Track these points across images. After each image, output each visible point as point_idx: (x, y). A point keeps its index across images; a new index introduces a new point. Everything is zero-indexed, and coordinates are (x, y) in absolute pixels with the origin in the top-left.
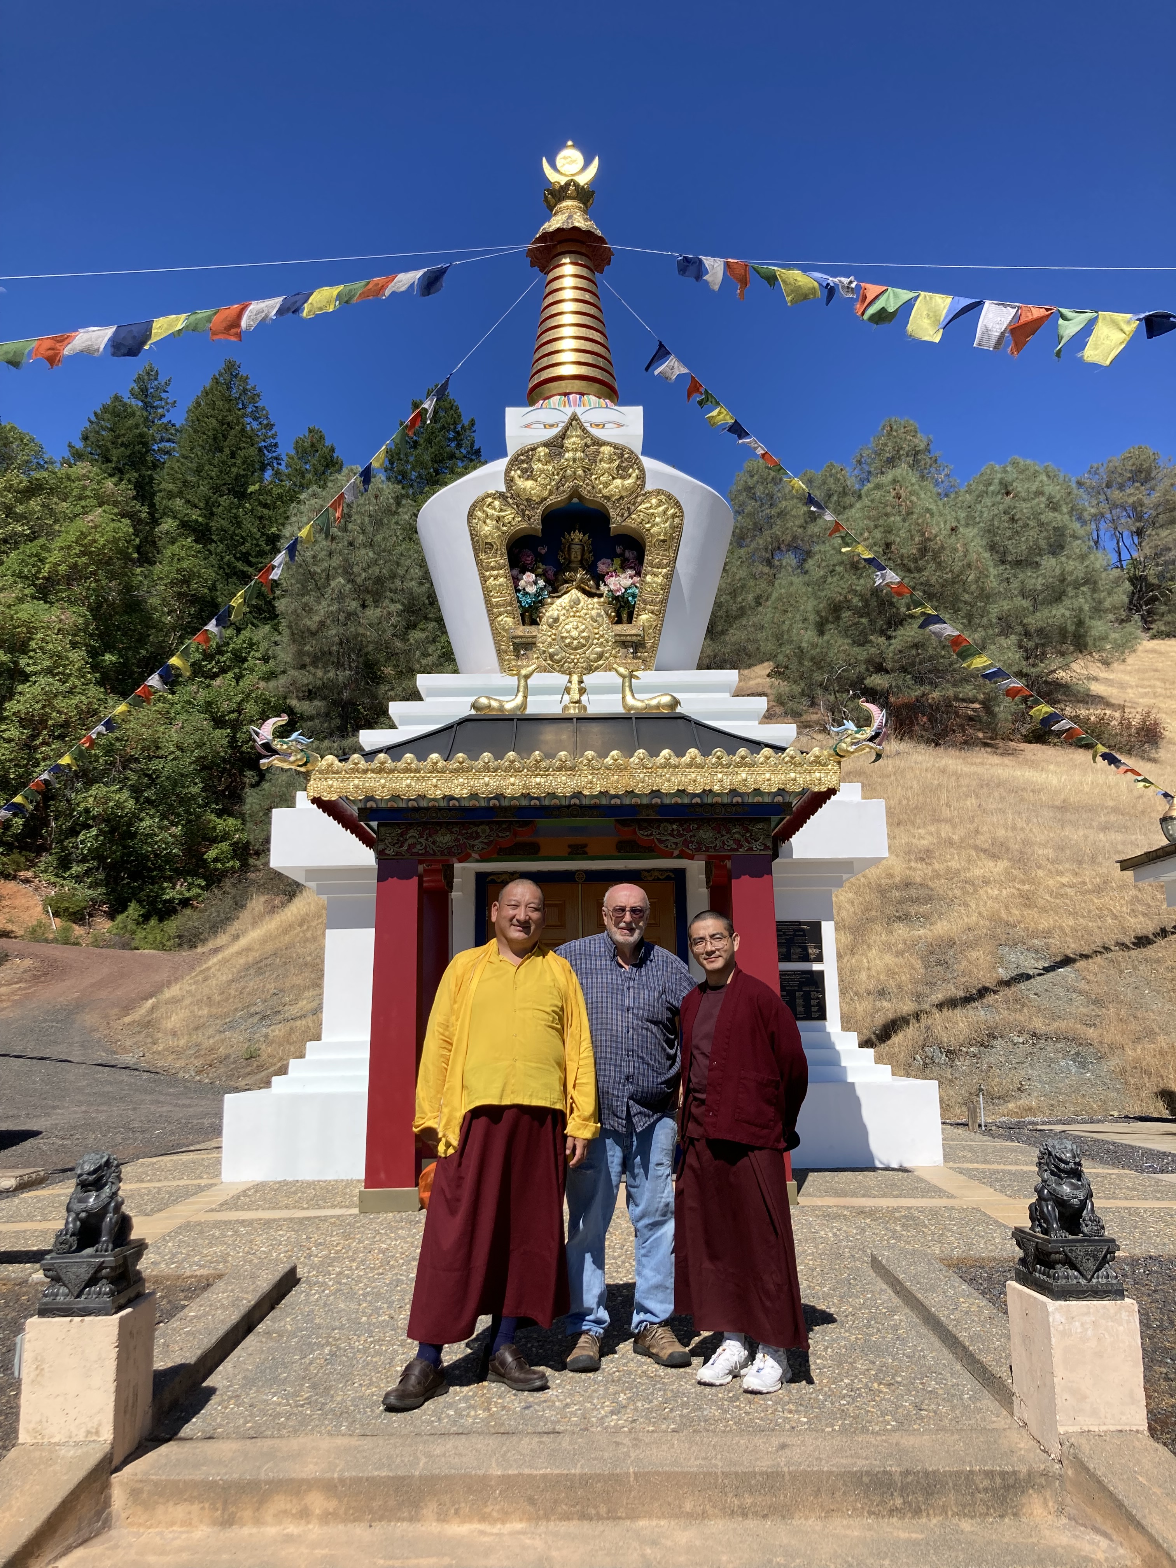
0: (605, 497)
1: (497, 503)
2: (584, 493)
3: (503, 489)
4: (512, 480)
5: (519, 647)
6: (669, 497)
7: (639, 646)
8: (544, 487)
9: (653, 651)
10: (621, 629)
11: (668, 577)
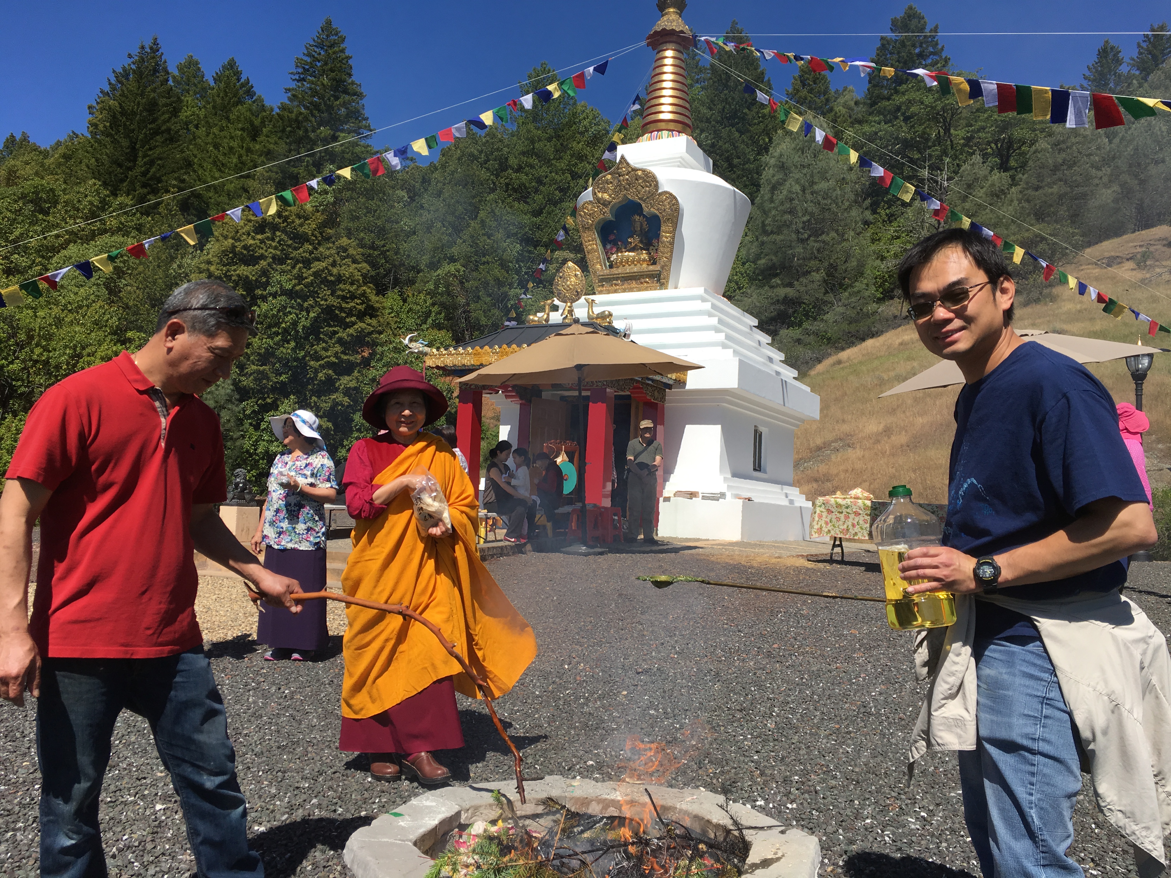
0: (639, 199)
1: (590, 207)
2: (630, 197)
3: (592, 199)
4: (595, 194)
5: (601, 280)
6: (671, 194)
7: (660, 276)
8: (610, 196)
9: (667, 278)
10: (651, 268)
11: (673, 239)
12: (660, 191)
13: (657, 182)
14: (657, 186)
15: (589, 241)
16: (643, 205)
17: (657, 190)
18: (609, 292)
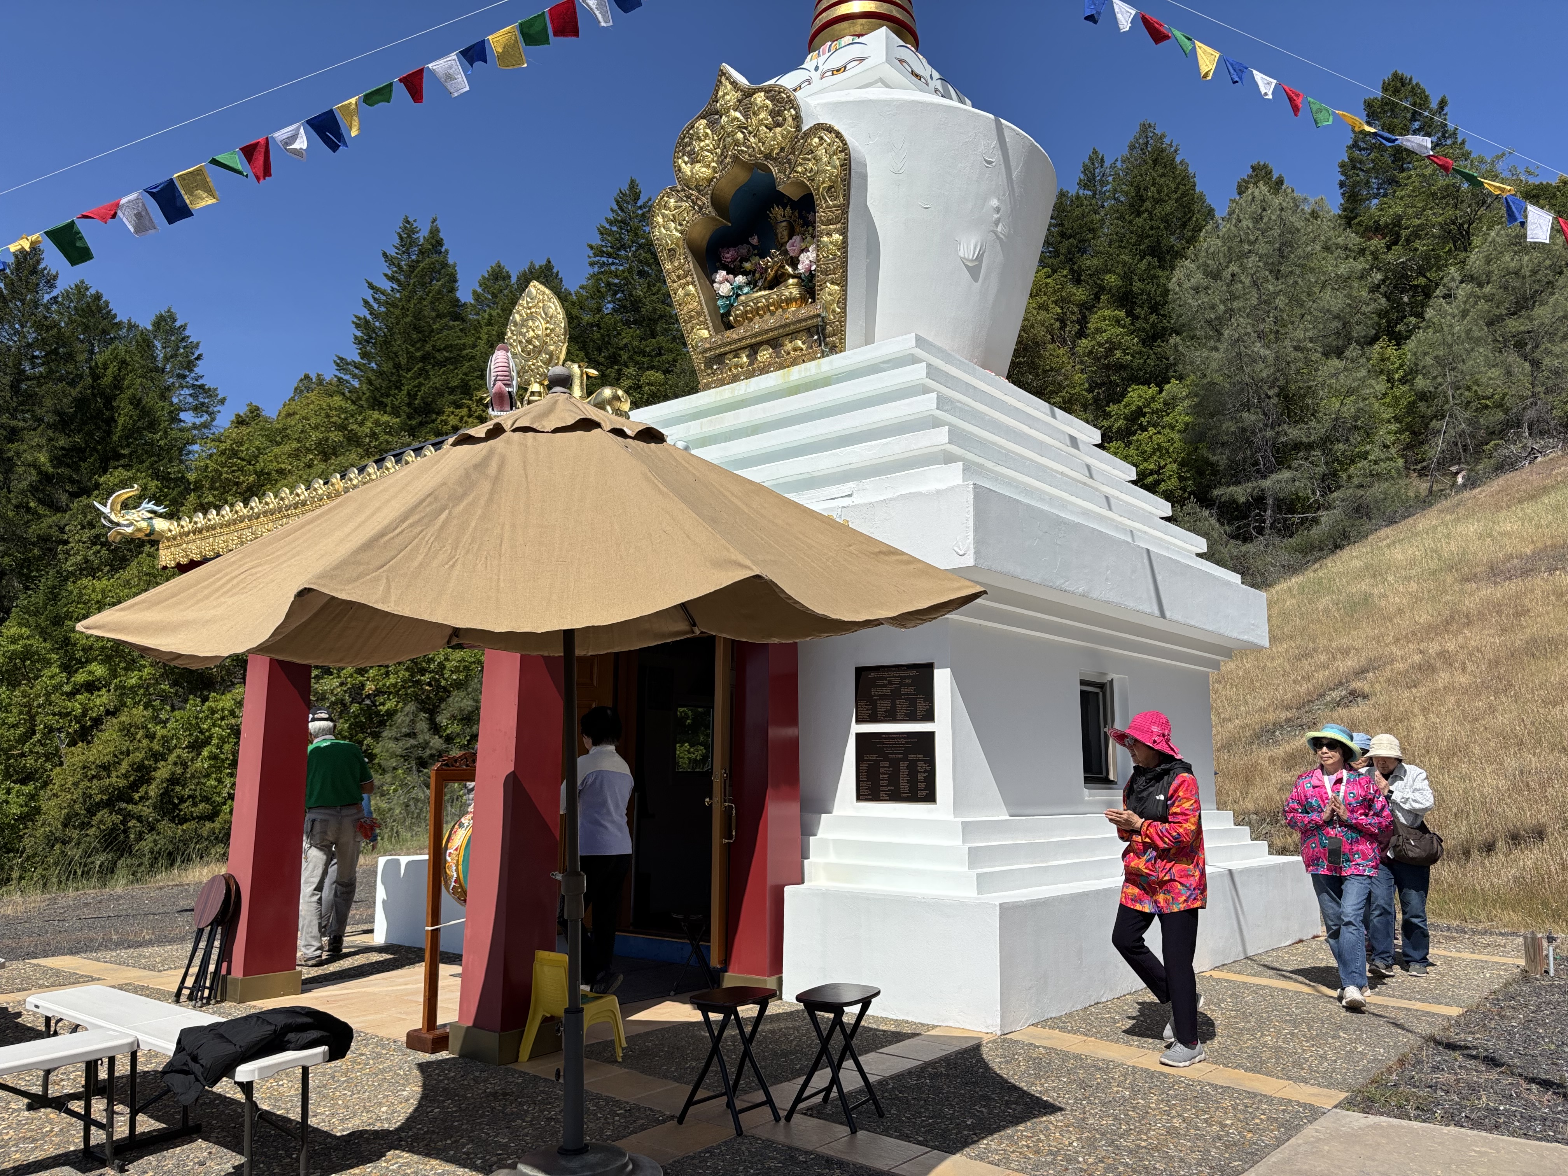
0: (766, 156)
1: (673, 202)
2: (747, 159)
3: (676, 184)
4: (680, 169)
5: (709, 363)
6: (830, 129)
7: (824, 329)
8: (708, 166)
9: (840, 331)
10: (804, 312)
11: (844, 232)
12: (805, 128)
13: (797, 108)
14: (797, 118)
15: (679, 277)
16: (775, 170)
17: (798, 127)
18: (722, 383)
